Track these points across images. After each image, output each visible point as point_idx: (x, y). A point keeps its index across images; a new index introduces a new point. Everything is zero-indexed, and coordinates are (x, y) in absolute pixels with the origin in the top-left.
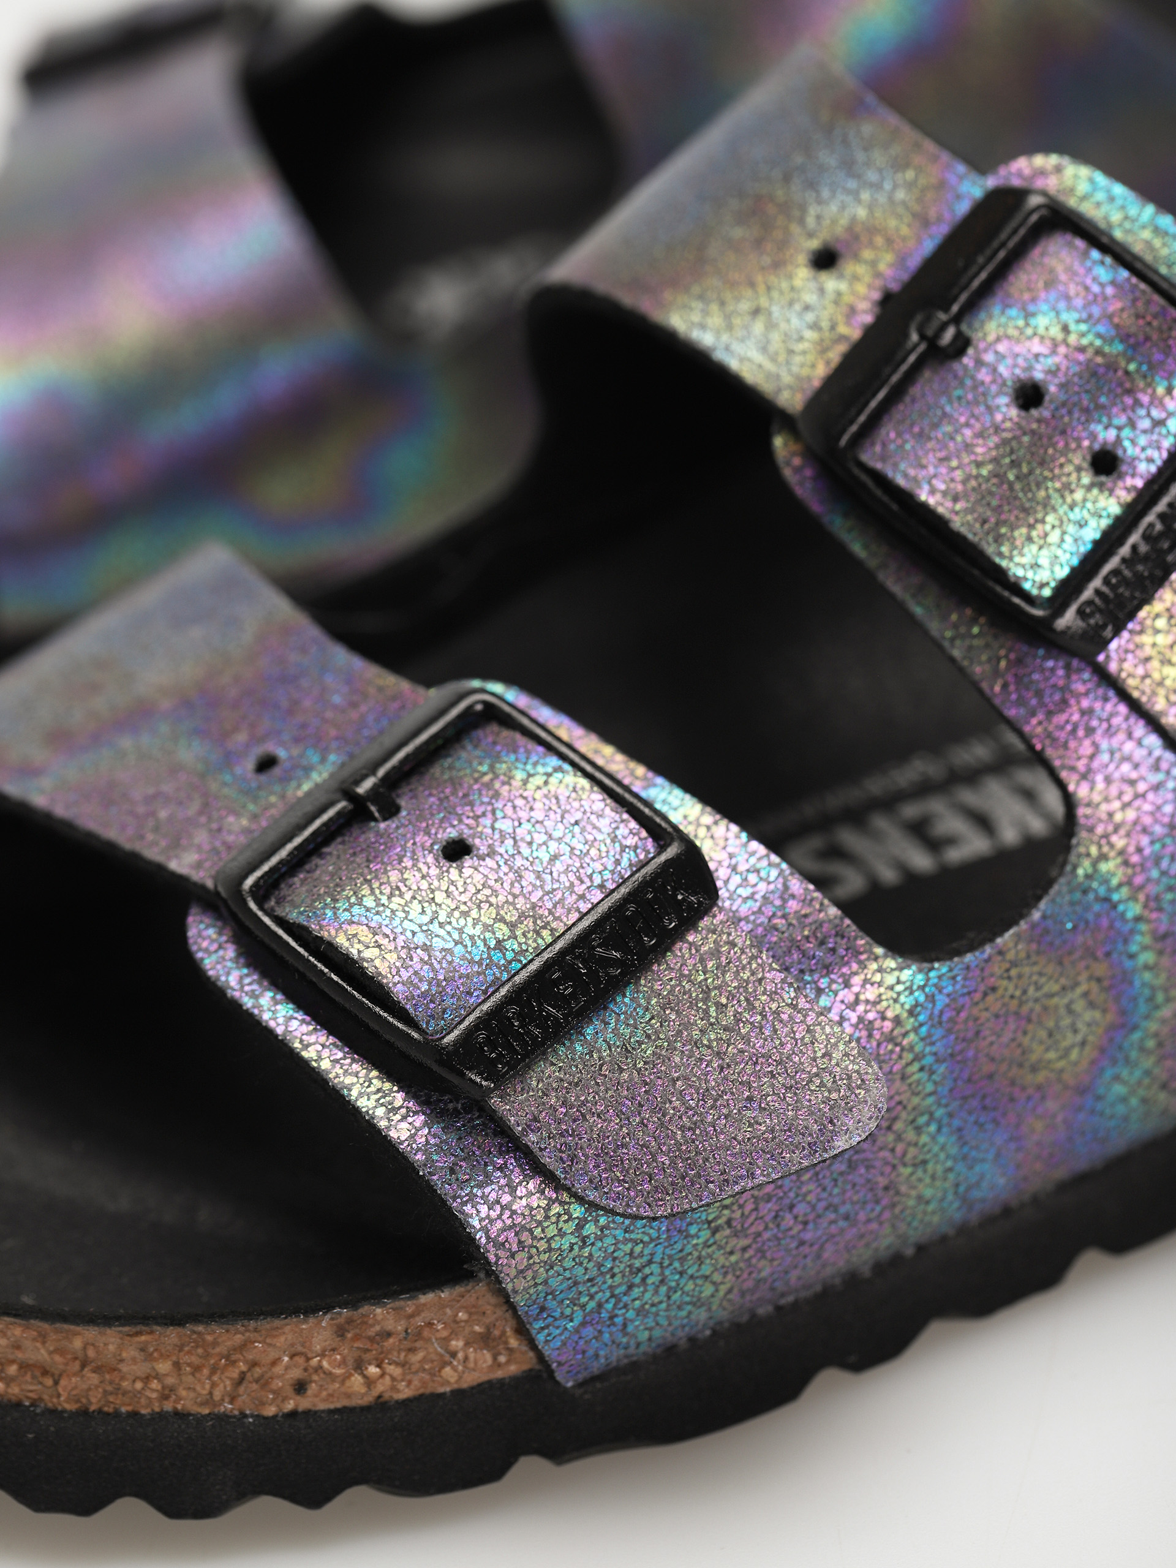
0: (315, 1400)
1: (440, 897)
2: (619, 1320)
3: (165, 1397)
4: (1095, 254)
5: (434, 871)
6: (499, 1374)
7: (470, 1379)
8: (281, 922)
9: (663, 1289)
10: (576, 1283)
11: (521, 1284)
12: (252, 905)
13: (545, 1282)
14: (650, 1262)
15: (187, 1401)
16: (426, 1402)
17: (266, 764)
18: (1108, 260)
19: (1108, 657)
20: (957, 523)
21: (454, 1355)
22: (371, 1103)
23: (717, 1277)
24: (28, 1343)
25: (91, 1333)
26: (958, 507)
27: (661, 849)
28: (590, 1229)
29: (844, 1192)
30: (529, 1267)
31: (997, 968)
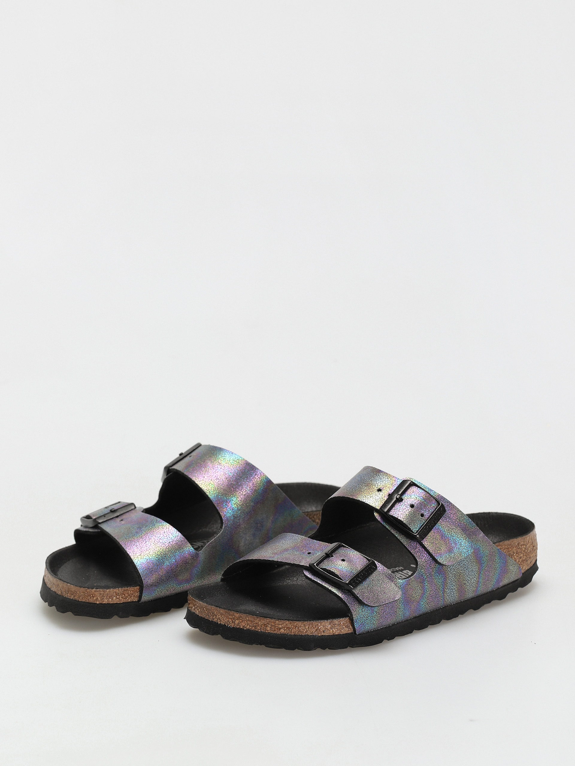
0: (326, 634)
1: (343, 565)
2: (364, 625)
3: (306, 632)
4: (419, 489)
5: (341, 562)
6: (348, 632)
7: (345, 632)
8: (320, 568)
9: (370, 621)
10: (361, 618)
11: (355, 616)
12: (316, 566)
13: (357, 617)
14: (369, 616)
15: (309, 633)
16: (339, 635)
17: (309, 553)
18: (421, 489)
19: (423, 542)
20: (404, 522)
21: (343, 628)
22: (336, 591)
23: (376, 620)
24: (288, 624)
25: (297, 622)
26: (404, 520)
27: (369, 562)
28: (363, 610)
29: (391, 611)
30: (356, 614)
31: (410, 581)
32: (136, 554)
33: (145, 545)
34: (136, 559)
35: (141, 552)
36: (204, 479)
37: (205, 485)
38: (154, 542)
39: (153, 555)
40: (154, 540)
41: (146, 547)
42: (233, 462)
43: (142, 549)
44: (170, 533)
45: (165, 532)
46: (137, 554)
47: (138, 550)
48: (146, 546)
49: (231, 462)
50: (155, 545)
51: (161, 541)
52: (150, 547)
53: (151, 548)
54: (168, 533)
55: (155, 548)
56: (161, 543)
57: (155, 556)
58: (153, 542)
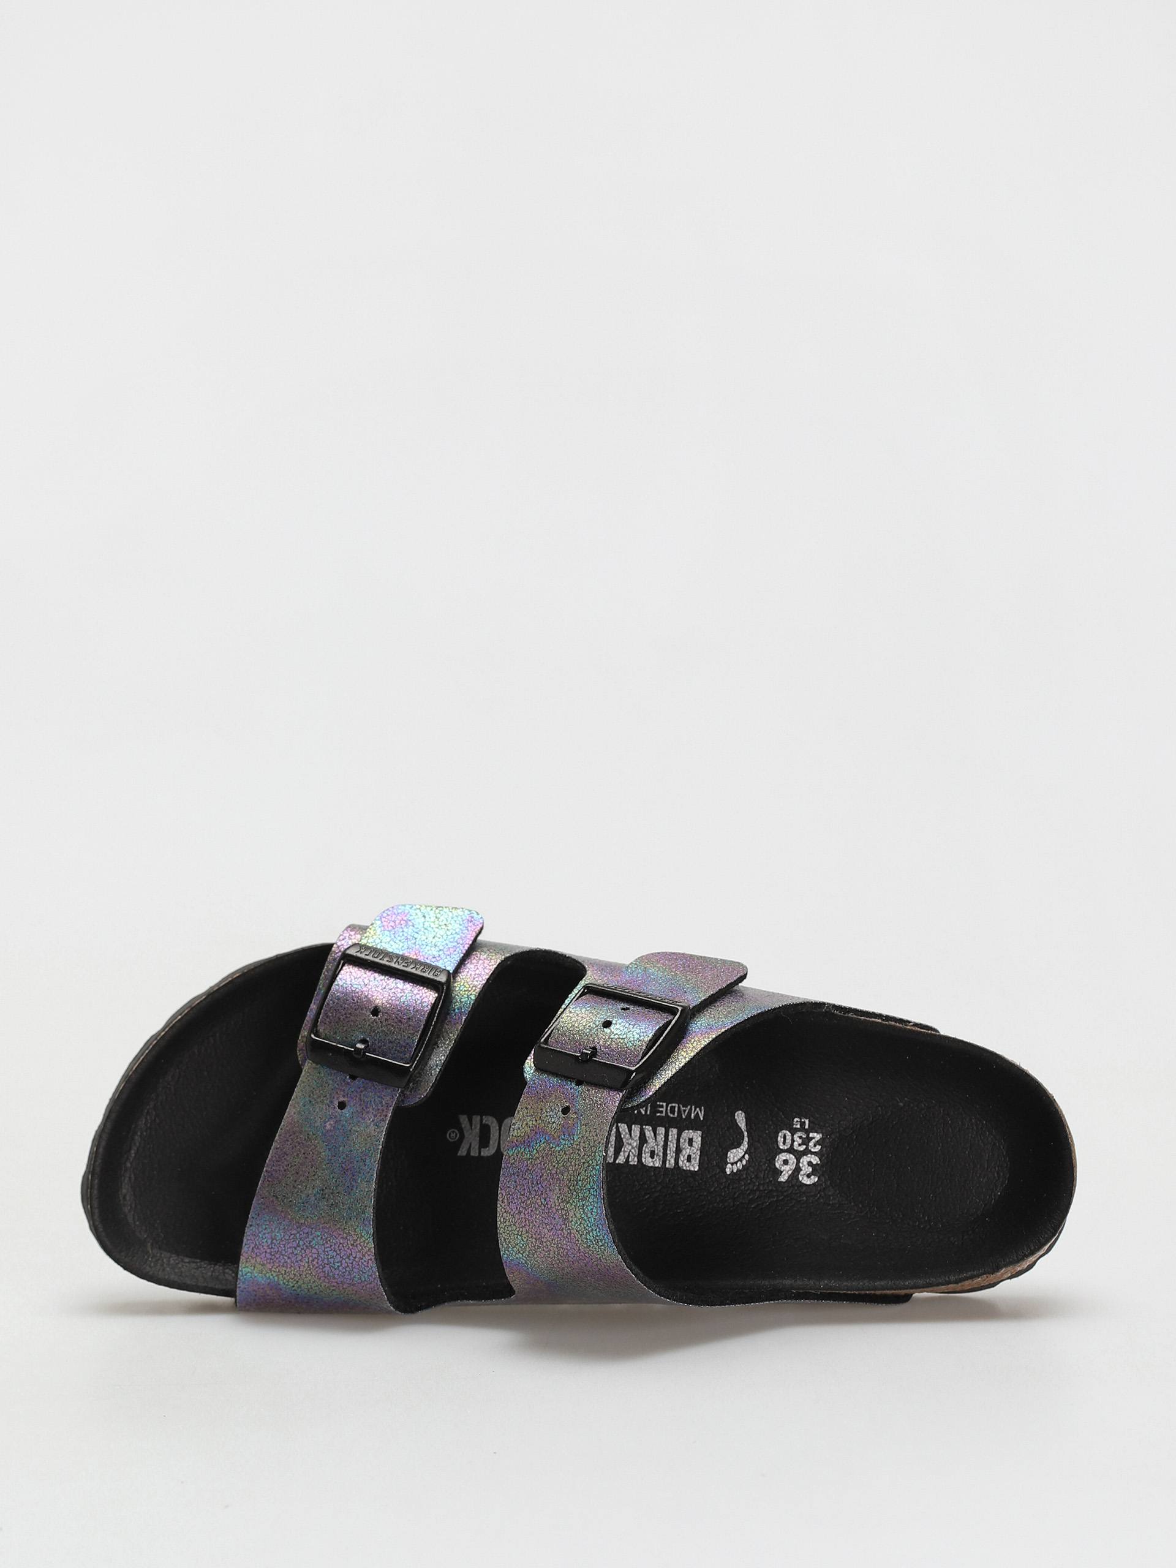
32: (257, 1256)
33: (290, 1251)
34: (247, 1267)
35: (271, 1259)
36: (517, 1216)
37: (510, 1229)
38: (313, 1261)
39: (290, 1283)
40: (316, 1256)
41: (289, 1258)
42: (591, 1241)
43: (277, 1256)
44: (357, 1267)
45: (351, 1258)
46: (258, 1259)
47: (268, 1251)
48: (290, 1256)
49: (588, 1237)
50: (309, 1266)
51: (327, 1269)
52: (296, 1264)
53: (297, 1267)
54: (354, 1263)
55: (305, 1273)
56: (324, 1272)
57: (293, 1286)
58: (311, 1259)
